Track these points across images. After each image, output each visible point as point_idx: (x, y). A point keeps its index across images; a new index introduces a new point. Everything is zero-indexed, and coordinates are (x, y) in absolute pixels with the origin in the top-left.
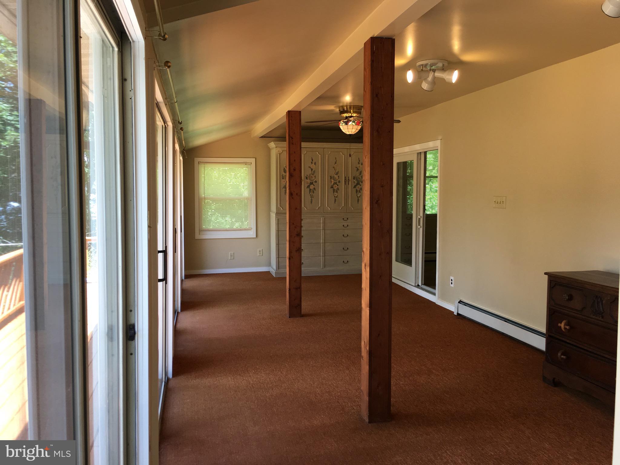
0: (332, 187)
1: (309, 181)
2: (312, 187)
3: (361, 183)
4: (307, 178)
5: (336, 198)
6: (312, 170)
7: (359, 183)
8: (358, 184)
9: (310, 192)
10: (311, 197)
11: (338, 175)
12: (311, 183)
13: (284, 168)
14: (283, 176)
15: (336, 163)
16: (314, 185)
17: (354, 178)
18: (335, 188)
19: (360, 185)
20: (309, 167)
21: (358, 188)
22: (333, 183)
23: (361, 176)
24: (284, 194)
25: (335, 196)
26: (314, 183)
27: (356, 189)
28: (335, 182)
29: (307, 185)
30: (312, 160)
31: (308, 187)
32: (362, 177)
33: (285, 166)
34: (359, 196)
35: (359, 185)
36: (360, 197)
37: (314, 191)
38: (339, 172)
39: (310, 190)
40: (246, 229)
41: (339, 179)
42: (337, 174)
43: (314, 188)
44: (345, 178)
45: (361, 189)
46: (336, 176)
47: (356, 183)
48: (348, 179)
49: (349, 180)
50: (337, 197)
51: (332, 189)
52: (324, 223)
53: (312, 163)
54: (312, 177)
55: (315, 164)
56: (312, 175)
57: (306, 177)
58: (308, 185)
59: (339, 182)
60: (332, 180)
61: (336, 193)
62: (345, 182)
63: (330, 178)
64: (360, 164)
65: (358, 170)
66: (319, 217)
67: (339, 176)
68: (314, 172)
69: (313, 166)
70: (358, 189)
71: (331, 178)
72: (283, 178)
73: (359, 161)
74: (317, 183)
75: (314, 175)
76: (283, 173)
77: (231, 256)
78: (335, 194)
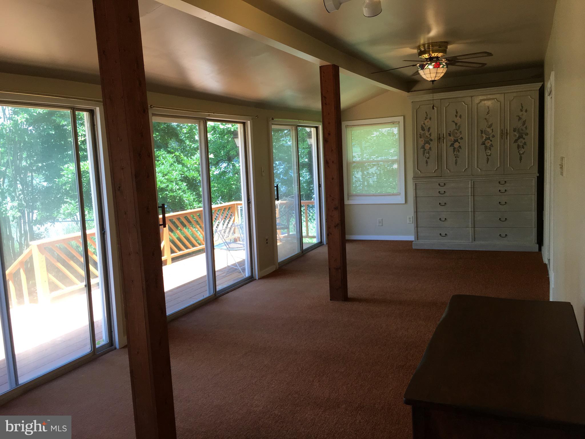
0: (483, 144)
1: (452, 138)
2: (456, 145)
3: (524, 136)
4: (450, 135)
5: (489, 157)
6: (456, 124)
7: (523, 136)
8: (521, 137)
9: (454, 152)
10: (456, 157)
11: (491, 128)
12: (456, 141)
13: (422, 125)
14: (420, 135)
15: (488, 113)
16: (459, 143)
17: (514, 131)
18: (488, 145)
19: (524, 139)
20: (453, 121)
21: (521, 142)
22: (484, 138)
23: (525, 126)
24: (423, 155)
25: (488, 154)
26: (459, 141)
27: (516, 144)
28: (487, 137)
29: (449, 144)
30: (457, 112)
31: (452, 145)
32: (526, 128)
33: (423, 122)
34: (522, 152)
35: (521, 139)
36: (523, 154)
37: (459, 150)
38: (493, 123)
39: (454, 148)
40: (394, 195)
41: (493, 133)
42: (490, 126)
43: (460, 147)
44: (502, 131)
45: (525, 143)
46: (489, 130)
47: (517, 137)
48: (505, 131)
49: (507, 133)
50: (490, 155)
51: (484, 146)
52: (473, 187)
53: (456, 116)
54: (456, 133)
55: (460, 117)
56: (456, 131)
57: (449, 133)
58: (451, 143)
59: (493, 136)
60: (484, 135)
61: (489, 151)
62: (502, 136)
63: (480, 132)
64: (524, 111)
65: (520, 119)
66: (467, 181)
67: (492, 130)
68: (459, 127)
69: (458, 120)
70: (521, 144)
71: (482, 133)
72: (421, 137)
73: (522, 107)
74: (463, 140)
75: (459, 131)
76: (421, 131)
77: (380, 222)
78: (487, 151)
